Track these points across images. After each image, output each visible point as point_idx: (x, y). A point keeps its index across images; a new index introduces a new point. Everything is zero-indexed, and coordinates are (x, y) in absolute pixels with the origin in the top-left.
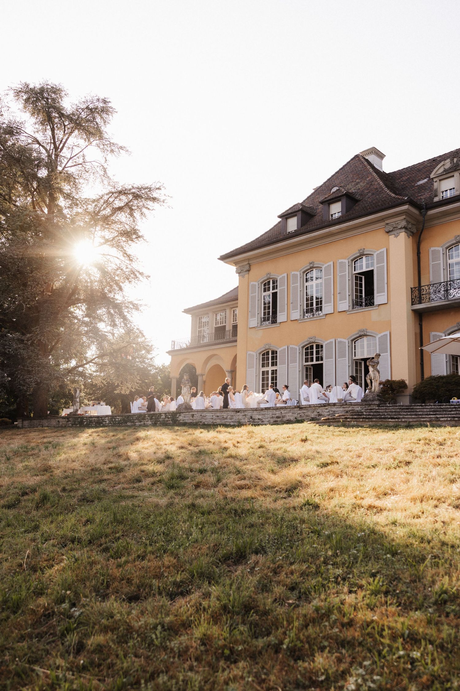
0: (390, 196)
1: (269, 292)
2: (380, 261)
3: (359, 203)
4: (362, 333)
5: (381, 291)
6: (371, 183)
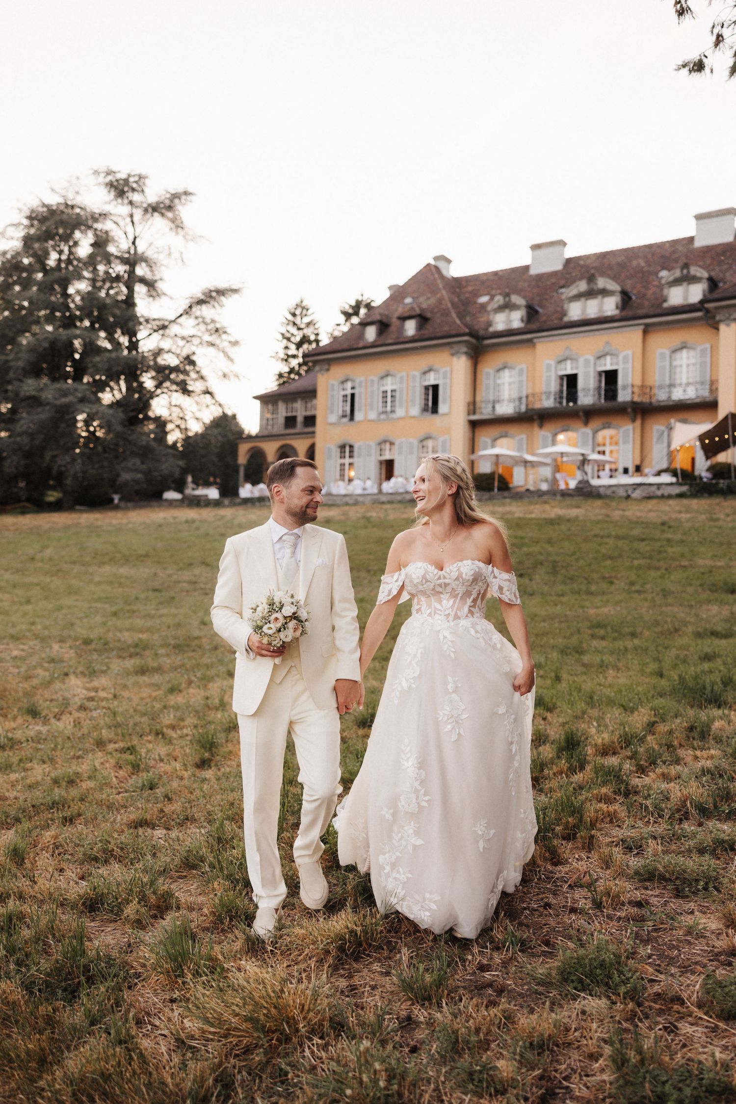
1: (347, 392)
2: (445, 377)
3: (429, 325)
4: (429, 436)
5: (444, 402)
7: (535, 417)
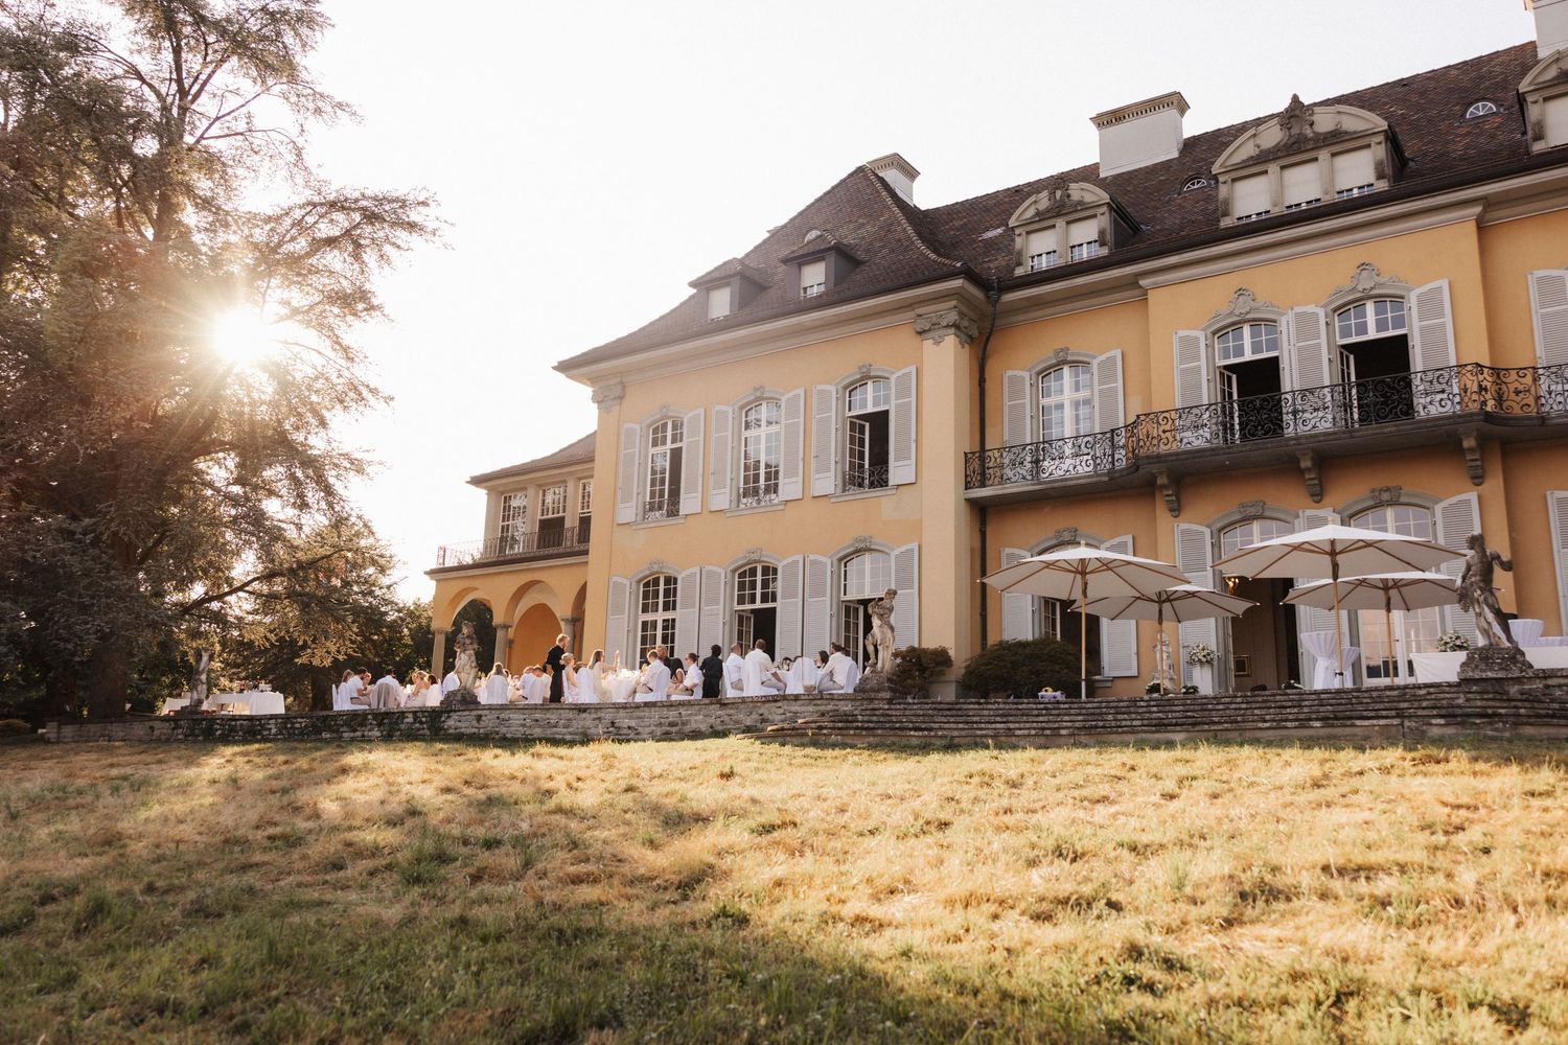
0: (927, 257)
1: (663, 447)
2: (902, 391)
3: (863, 267)
4: (862, 545)
5: (902, 456)
6: (888, 228)
7: (1162, 480)
